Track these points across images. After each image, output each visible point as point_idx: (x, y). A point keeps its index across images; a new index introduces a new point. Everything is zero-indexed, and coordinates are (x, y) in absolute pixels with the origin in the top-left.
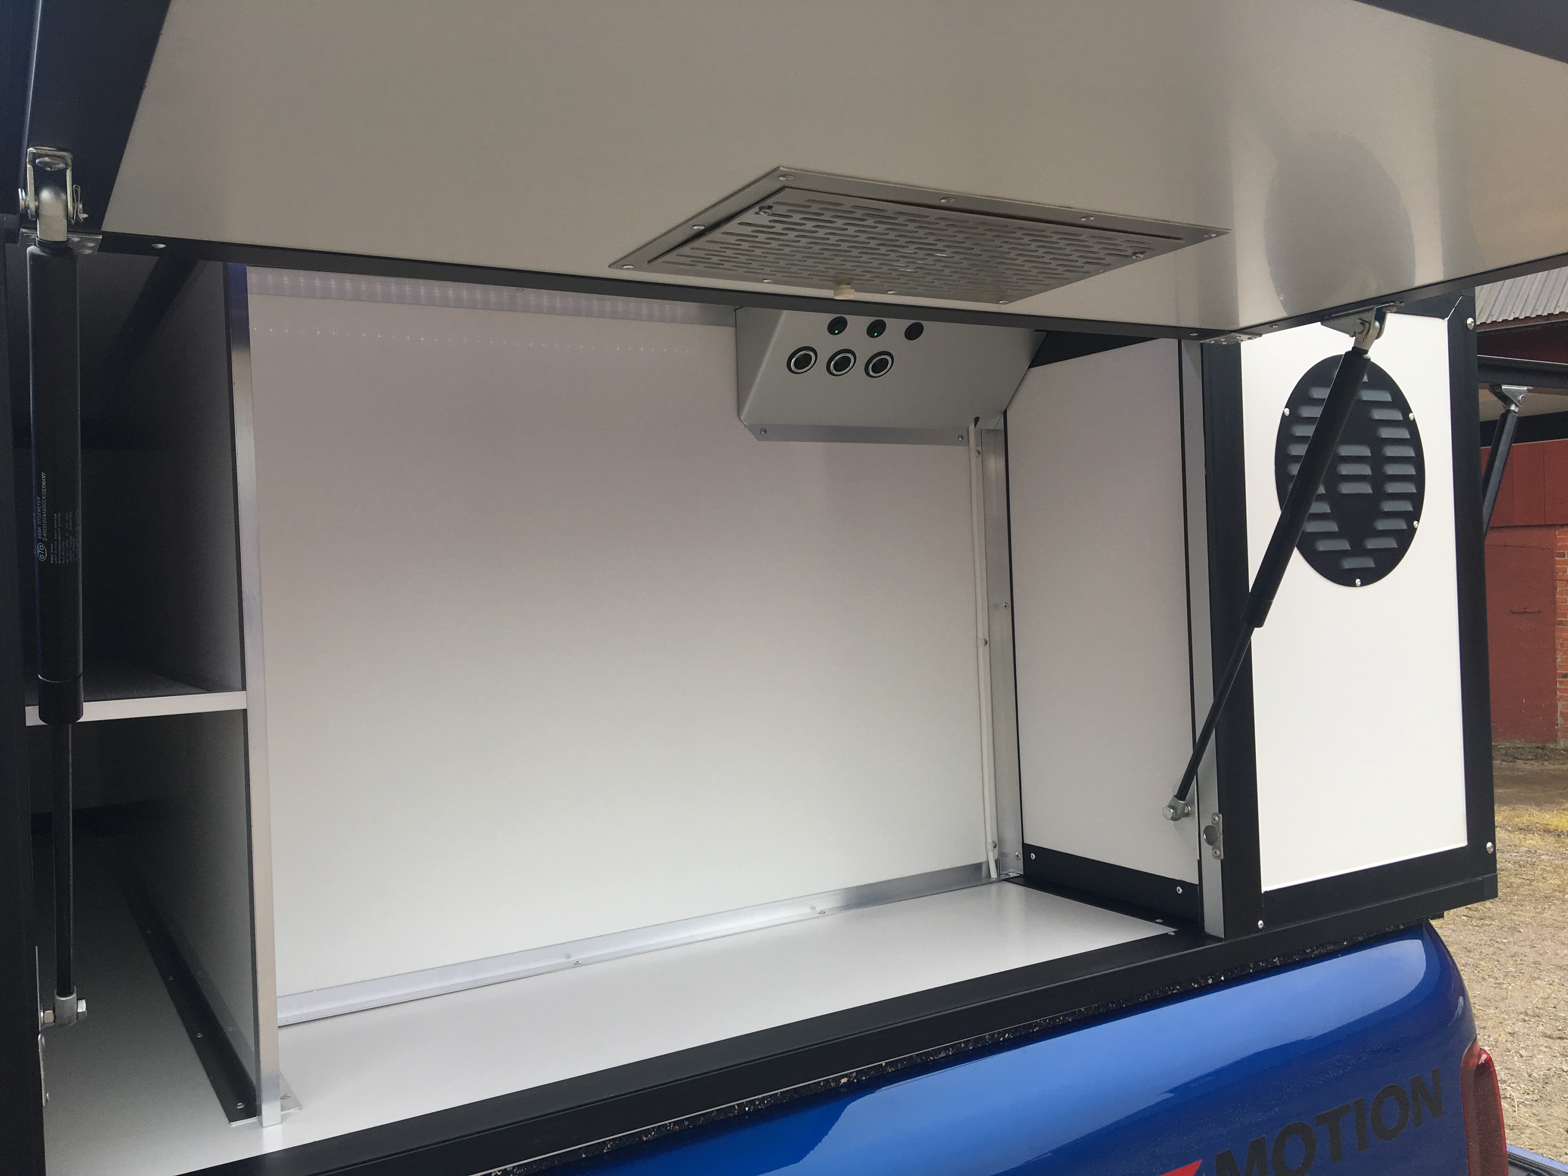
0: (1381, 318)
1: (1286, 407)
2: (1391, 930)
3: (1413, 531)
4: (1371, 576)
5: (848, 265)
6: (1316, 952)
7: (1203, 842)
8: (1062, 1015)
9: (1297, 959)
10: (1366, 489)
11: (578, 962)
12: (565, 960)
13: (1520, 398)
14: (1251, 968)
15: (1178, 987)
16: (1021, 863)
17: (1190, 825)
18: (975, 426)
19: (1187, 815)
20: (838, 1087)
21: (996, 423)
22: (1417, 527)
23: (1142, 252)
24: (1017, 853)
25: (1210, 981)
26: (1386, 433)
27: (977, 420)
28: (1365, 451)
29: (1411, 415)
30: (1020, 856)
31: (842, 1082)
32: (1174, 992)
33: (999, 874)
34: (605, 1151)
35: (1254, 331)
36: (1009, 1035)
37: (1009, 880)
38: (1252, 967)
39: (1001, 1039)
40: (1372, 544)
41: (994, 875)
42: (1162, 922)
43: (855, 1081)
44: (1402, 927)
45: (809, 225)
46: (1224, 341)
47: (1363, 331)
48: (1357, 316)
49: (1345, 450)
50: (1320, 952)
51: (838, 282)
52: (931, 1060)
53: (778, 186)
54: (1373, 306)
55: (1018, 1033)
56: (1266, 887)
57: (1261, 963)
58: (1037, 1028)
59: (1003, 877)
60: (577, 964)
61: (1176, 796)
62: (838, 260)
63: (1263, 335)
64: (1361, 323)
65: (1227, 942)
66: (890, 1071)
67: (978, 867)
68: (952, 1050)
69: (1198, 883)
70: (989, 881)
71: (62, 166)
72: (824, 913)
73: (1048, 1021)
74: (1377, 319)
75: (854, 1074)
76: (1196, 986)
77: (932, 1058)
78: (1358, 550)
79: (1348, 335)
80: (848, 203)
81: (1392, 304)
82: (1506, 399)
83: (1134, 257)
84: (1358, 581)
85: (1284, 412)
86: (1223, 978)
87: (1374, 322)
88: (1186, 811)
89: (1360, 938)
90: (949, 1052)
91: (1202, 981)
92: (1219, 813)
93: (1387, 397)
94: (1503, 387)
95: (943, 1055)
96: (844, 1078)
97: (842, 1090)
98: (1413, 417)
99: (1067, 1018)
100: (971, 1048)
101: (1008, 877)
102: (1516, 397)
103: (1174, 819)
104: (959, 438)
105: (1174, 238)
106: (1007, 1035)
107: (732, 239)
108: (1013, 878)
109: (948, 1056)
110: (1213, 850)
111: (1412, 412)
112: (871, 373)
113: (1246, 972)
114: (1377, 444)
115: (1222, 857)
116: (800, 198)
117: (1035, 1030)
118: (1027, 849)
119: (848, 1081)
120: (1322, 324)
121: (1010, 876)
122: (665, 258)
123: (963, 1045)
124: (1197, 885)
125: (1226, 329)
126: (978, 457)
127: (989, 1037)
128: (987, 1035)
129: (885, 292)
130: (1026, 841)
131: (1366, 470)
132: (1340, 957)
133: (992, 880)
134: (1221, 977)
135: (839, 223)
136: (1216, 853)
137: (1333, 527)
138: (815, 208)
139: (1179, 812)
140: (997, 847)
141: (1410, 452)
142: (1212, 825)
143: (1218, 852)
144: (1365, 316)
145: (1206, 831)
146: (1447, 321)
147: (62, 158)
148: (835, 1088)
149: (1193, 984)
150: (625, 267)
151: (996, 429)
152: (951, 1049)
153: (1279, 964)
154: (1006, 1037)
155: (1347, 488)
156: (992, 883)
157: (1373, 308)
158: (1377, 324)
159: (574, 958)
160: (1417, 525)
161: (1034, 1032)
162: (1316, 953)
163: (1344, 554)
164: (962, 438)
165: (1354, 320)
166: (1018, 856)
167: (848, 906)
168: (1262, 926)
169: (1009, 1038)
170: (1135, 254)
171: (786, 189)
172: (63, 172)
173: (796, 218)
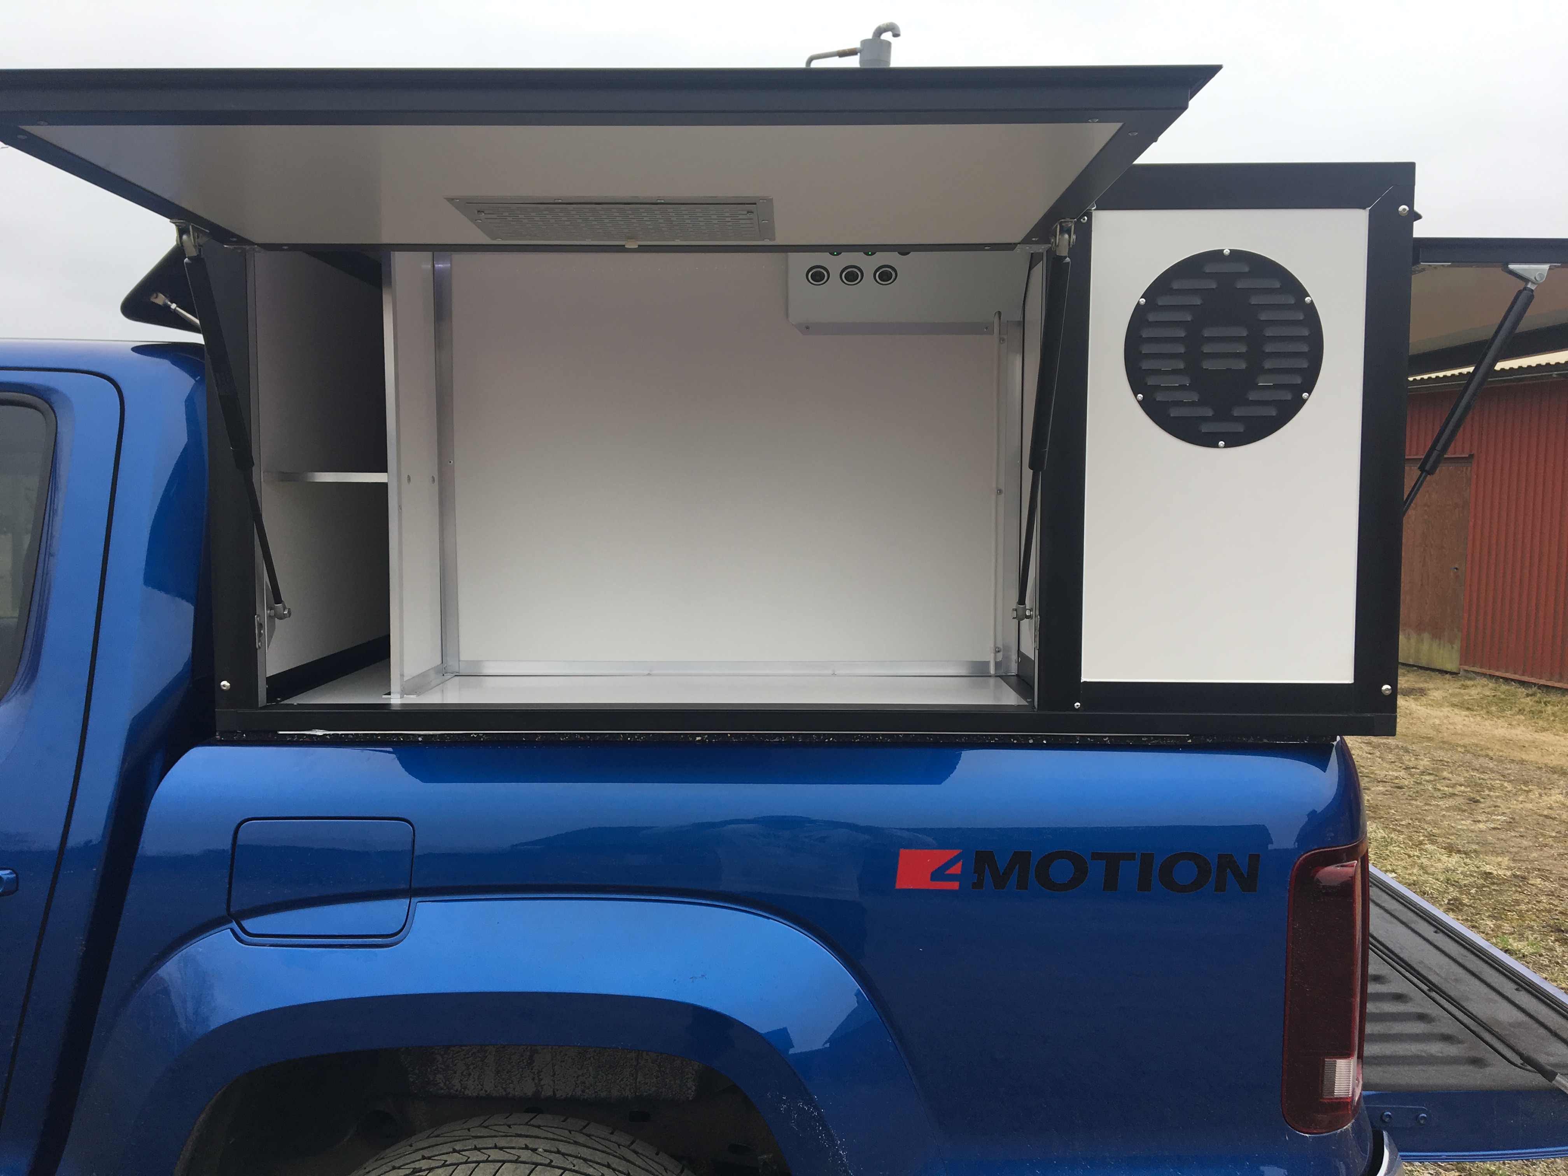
3: (1301, 402)
6: (1153, 742)
9: (1130, 744)
10: (1237, 365)
13: (1537, 276)
14: (1078, 740)
15: (996, 739)
16: (1015, 668)
18: (999, 319)
19: (1029, 617)
20: (694, 742)
21: (1018, 316)
22: (1308, 398)
25: (1031, 742)
26: (1270, 315)
27: (1000, 314)
28: (1240, 332)
33: (995, 673)
34: (537, 740)
37: (1002, 676)
39: (827, 741)
40: (1241, 412)
41: (992, 672)
49: (1211, 332)
50: (1156, 743)
55: (842, 740)
56: (1086, 678)
57: (1088, 738)
58: (858, 740)
59: (998, 674)
61: (1018, 602)
65: (1037, 713)
66: (734, 741)
70: (987, 675)
76: (1015, 742)
77: (768, 740)
78: (1223, 417)
82: (1519, 278)
84: (1221, 443)
85: (1139, 302)
86: (1044, 742)
88: (1028, 614)
89: (1209, 741)
91: (1022, 739)
92: (1039, 615)
93: (1274, 284)
94: (1510, 266)
96: (699, 736)
97: (697, 744)
100: (800, 741)
101: (1005, 675)
102: (1532, 275)
103: (1019, 619)
104: (985, 328)
108: (1010, 676)
109: (780, 742)
112: (880, 282)
113: (1072, 742)
114: (1257, 325)
115: (1038, 648)
118: (1019, 654)
121: (1008, 674)
123: (793, 737)
126: (1002, 343)
130: (1019, 649)
131: (1240, 348)
137: (1191, 397)
139: (1020, 613)
140: (997, 652)
143: (1037, 645)
146: (1368, 212)
148: (691, 742)
149: (1012, 740)
150: (496, 239)
151: (1018, 320)
152: (783, 737)
153: (1109, 743)
155: (1211, 365)
156: (990, 676)
163: (1206, 419)
164: (988, 328)
166: (1015, 661)
168: (1077, 707)
169: (833, 742)
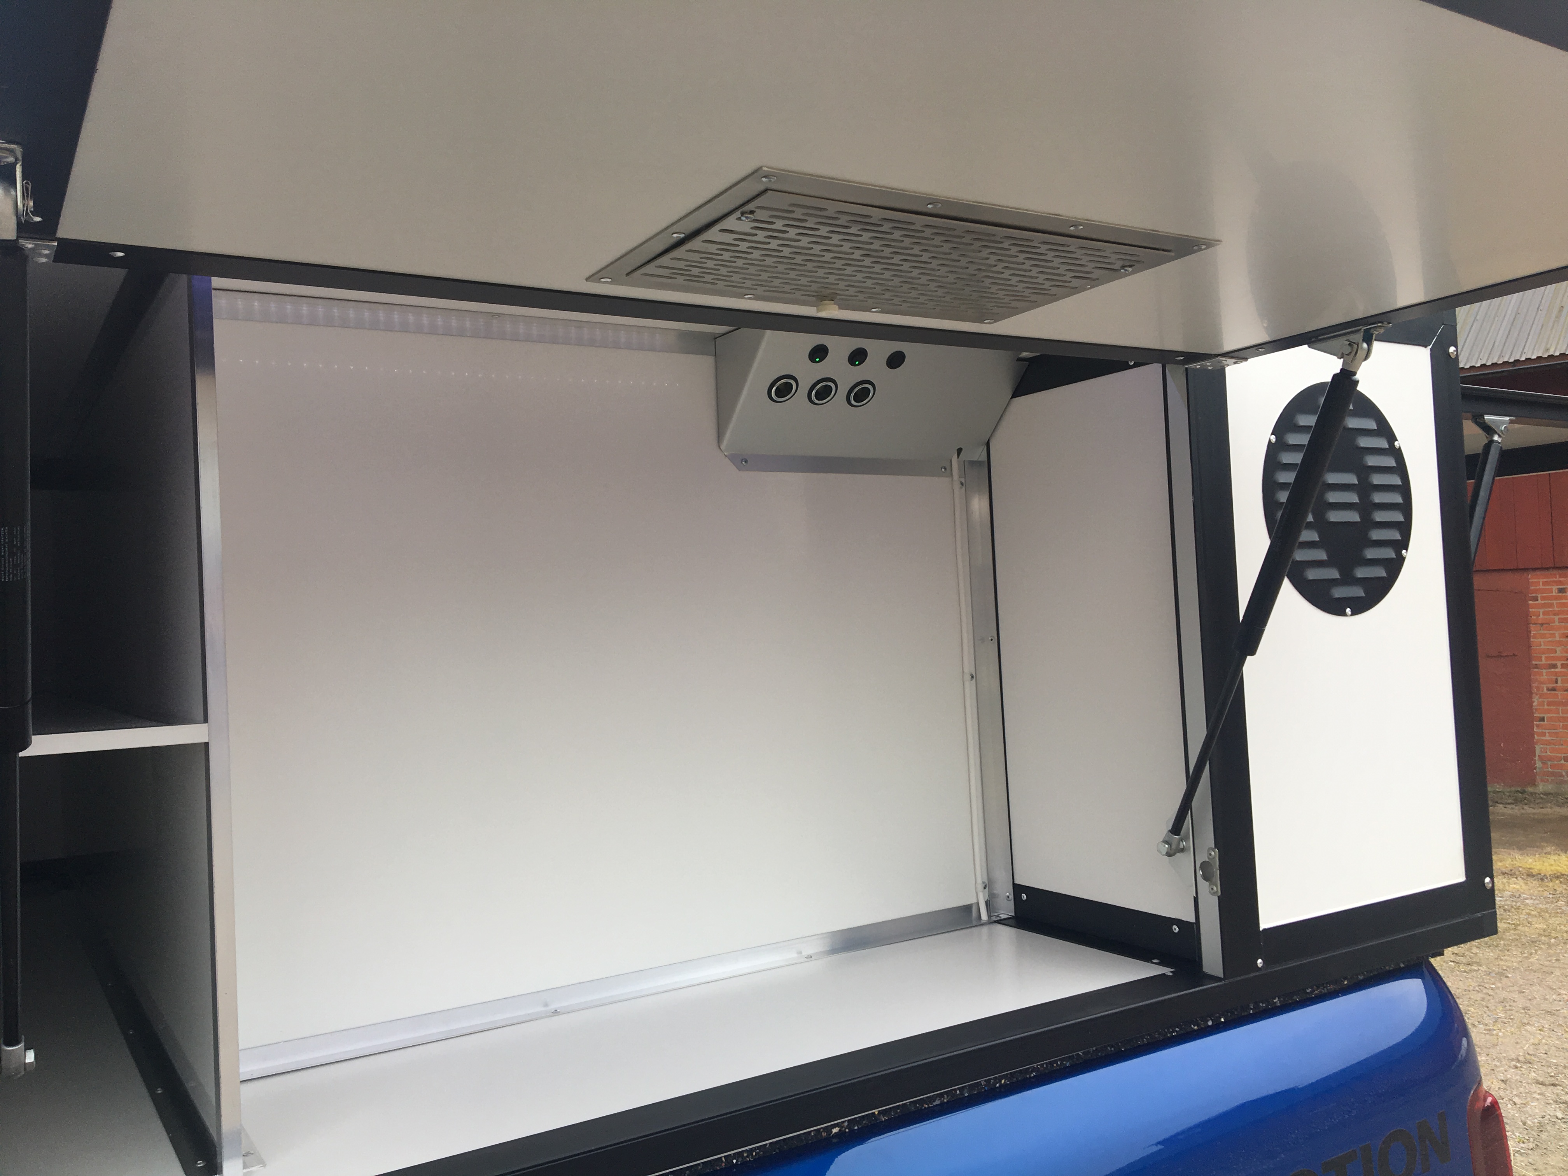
0: (1369, 340)
1: (1272, 434)
2: (1391, 969)
3: (1401, 560)
4: (1361, 606)
5: (832, 279)
6: (1316, 992)
7: (1199, 878)
8: (1060, 1060)
9: (1298, 1000)
10: (1353, 517)
11: (556, 1010)
12: (543, 1009)
13: (1503, 429)
14: (1251, 1009)
15: (1177, 1029)
16: (1011, 904)
17: (1186, 861)
18: (958, 457)
19: (1182, 850)
20: (830, 1138)
21: (979, 454)
22: (1406, 556)
23: (1132, 265)
24: (1008, 894)
25: (1210, 1023)
26: (1372, 461)
27: (959, 451)
28: (1352, 479)
29: (1396, 443)
30: (1010, 897)
31: (834, 1132)
32: (1174, 1034)
33: (989, 916)
35: (1240, 355)
36: (1005, 1081)
37: (1000, 922)
38: (1252, 1007)
39: (998, 1085)
40: (1361, 573)
41: (984, 916)
42: (1160, 963)
43: (847, 1130)
44: (1402, 965)
45: (792, 233)
46: (1210, 366)
47: (1351, 353)
48: (1345, 338)
49: (1332, 478)
50: (1321, 992)
51: (821, 298)
52: (925, 1108)
53: (761, 188)
54: (1361, 327)
55: (1015, 1079)
56: (1264, 924)
57: (1261, 1004)
58: (1034, 1074)
59: (994, 919)
60: (556, 1012)
61: (1171, 831)
62: (821, 272)
63: (1249, 359)
64: (1349, 344)
65: (1227, 981)
66: (883, 1120)
67: (967, 909)
68: (948, 1096)
69: (1195, 922)
70: (980, 924)
71: (11, 159)
72: (811, 957)
73: (1045, 1066)
74: (1364, 340)
75: (846, 1124)
76: (1196, 1028)
77: (927, 1106)
78: (1348, 579)
79: (1336, 357)
80: (832, 208)
81: (1379, 324)
82: (1489, 430)
83: (1122, 271)
84: (1348, 610)
85: (1270, 439)
86: (1223, 1020)
87: (1362, 344)
88: (1181, 846)
89: (1361, 977)
90: (944, 1099)
91: (1202, 1022)
92: (1215, 848)
93: (1372, 425)
94: (1485, 417)
95: (937, 1102)
96: (835, 1128)
97: (835, 1140)
98: (1398, 446)
99: (1064, 1063)
100: (966, 1095)
101: (999, 918)
102: (1498, 427)
103: (1169, 854)
104: (942, 468)
105: (1164, 250)
106: (1003, 1081)
107: (713, 248)
108: (1005, 919)
109: (942, 1104)
110: (1209, 886)
111: (1397, 440)
112: (853, 402)
113: (1246, 1014)
114: (1365, 472)
115: (1219, 894)
116: (783, 202)
117: (1032, 1075)
118: (1018, 889)
119: (839, 1130)
120: (1309, 347)
121: (1001, 917)
122: (642, 271)
123: (958, 1092)
124: (1194, 923)
125: (1212, 353)
126: (961, 488)
127: (985, 1083)
128: (983, 1081)
129: (869, 310)
130: (1017, 882)
131: (1354, 498)
132: (1341, 996)
133: (982, 922)
134: (1221, 1019)
135: (824, 231)
136: (1212, 889)
137: (1321, 555)
138: (798, 213)
139: (1174, 846)
140: (987, 888)
141: (1397, 481)
142: (1207, 860)
143: (1215, 889)
144: (1352, 337)
145: (1201, 867)
146: (1429, 350)
147: (11, 151)
148: (826, 1139)
149: (1192, 1026)
150: (603, 280)
151: (980, 460)
152: (945, 1096)
153: (1279, 1005)
154: (1003, 1083)
155: (1334, 516)
156: (983, 924)
157: (1361, 329)
158: (1365, 345)
159: (553, 1007)
160: (1405, 554)
161: (1030, 1077)
162: (1316, 994)
163: (1333, 582)
164: (945, 469)
165: (1342, 342)
166: (1008, 897)
167: (834, 951)
168: (1261, 965)
169: (1005, 1084)
170: (1123, 267)
171: (768, 191)
172: (13, 166)
173: (779, 225)
